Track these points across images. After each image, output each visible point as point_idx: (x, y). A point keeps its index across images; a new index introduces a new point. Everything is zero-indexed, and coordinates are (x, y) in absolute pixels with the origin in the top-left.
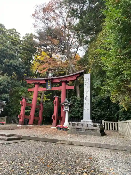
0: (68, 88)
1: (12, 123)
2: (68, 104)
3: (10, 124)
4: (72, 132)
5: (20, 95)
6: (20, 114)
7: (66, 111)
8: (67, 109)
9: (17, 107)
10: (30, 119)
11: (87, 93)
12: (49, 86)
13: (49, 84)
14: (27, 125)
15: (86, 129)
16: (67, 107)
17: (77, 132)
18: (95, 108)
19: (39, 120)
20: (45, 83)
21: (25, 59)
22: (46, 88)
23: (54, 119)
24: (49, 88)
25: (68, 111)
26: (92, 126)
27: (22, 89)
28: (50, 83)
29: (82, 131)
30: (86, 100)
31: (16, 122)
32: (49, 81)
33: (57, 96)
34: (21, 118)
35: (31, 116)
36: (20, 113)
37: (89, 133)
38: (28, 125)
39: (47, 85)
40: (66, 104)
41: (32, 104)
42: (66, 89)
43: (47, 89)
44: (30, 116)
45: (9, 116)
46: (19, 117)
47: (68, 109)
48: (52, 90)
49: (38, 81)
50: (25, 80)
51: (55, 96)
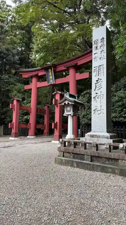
2: (70, 103)
4: (64, 161)
7: (68, 115)
8: (69, 111)
10: (30, 128)
11: (99, 74)
12: (51, 77)
13: (51, 74)
15: (94, 156)
16: (69, 109)
19: (45, 129)
20: (45, 75)
22: (47, 82)
23: (57, 129)
24: (51, 81)
25: (71, 115)
26: (106, 148)
27: (17, 87)
29: (84, 160)
30: (97, 89)
32: (50, 70)
33: (59, 92)
34: (13, 128)
35: (31, 124)
37: (100, 166)
38: (28, 137)
39: (49, 76)
40: (66, 103)
41: (31, 107)
42: (76, 79)
43: (48, 83)
44: (29, 124)
47: (71, 112)
48: (56, 83)
49: (36, 73)
50: (20, 73)
51: (56, 92)
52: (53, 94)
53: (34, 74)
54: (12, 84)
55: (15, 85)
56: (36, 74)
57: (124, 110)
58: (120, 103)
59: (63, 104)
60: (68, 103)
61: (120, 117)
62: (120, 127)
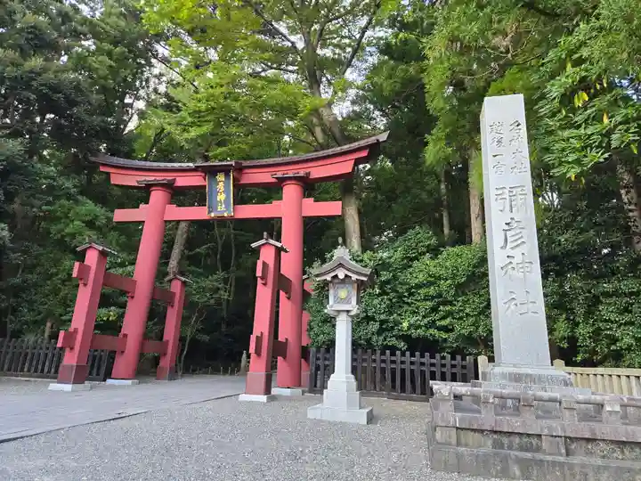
0: (315, 208)
1: (22, 370)
3: (12, 375)
5: (73, 236)
6: (71, 329)
9: (56, 292)
10: (123, 352)
12: (221, 197)
13: (222, 189)
14: (105, 380)
16: (343, 293)
17: (505, 459)
18: (445, 303)
19: (165, 354)
20: (202, 187)
21: (105, 78)
22: (207, 207)
24: (221, 208)
25: (348, 311)
27: (82, 209)
28: (226, 186)
30: (510, 245)
31: (46, 370)
32: (221, 177)
33: (272, 241)
34: (72, 349)
35: (125, 336)
36: (70, 321)
38: (111, 382)
39: (214, 192)
40: (341, 276)
41: (134, 278)
42: (304, 215)
43: (209, 212)
44: (121, 335)
45: (11, 337)
46: (59, 344)
47: (349, 302)
48: (236, 217)
49: (169, 177)
50: (102, 169)
51: (263, 241)
52: (254, 245)
53: (159, 177)
54: (69, 197)
55: (77, 201)
56: (168, 180)
57: (441, 308)
58: (432, 291)
59: (328, 278)
60: (346, 276)
61: (428, 326)
62: (417, 354)
